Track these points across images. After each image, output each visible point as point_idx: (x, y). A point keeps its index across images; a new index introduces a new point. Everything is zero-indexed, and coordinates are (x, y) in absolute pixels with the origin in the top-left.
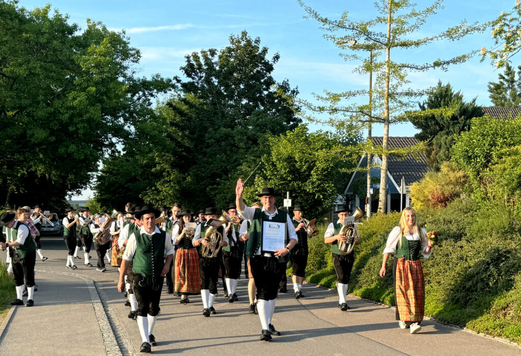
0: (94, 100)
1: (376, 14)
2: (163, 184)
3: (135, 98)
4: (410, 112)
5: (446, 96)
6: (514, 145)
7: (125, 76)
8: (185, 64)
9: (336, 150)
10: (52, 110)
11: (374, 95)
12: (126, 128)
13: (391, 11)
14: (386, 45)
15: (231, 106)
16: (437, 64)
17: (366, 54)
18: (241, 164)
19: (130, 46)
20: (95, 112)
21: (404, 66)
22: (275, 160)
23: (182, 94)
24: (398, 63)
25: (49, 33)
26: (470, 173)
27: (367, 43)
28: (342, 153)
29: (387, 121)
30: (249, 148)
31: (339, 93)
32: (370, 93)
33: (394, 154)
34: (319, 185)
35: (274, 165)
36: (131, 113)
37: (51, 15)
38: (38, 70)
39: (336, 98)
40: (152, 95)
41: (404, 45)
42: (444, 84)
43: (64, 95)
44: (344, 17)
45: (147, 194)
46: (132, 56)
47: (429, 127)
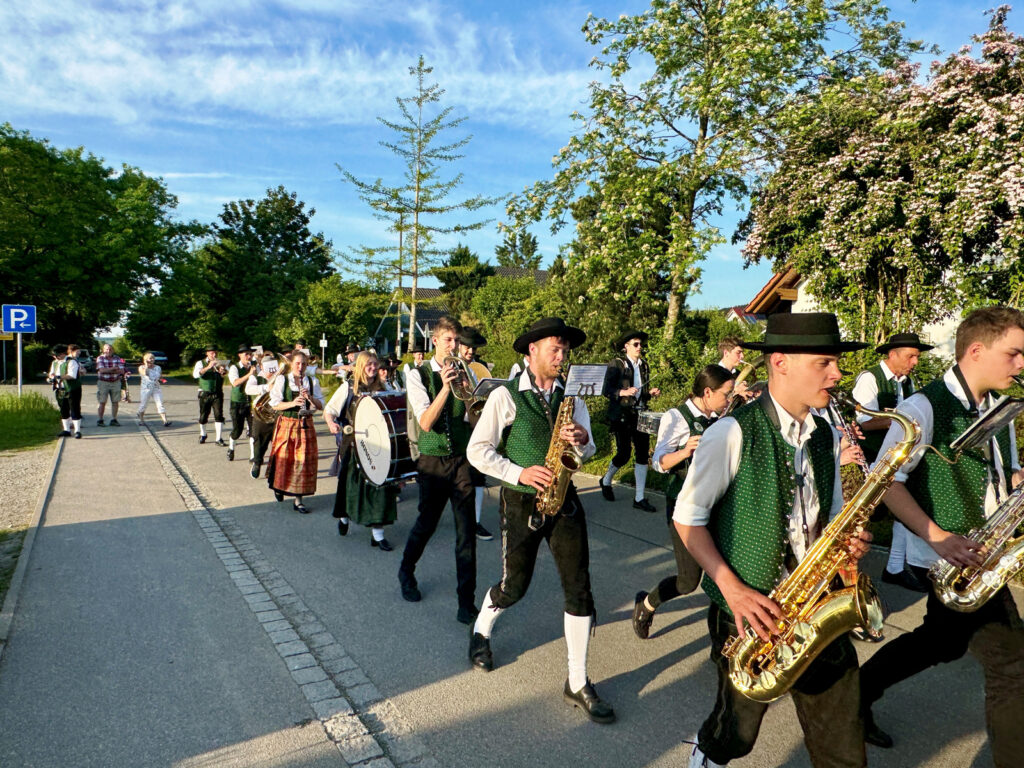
0: (131, 242)
1: (406, 182)
2: (198, 324)
3: (172, 241)
4: (435, 268)
5: (465, 256)
6: (521, 300)
7: (162, 220)
8: (223, 212)
9: (371, 298)
10: (86, 249)
11: (404, 252)
12: (162, 269)
13: (419, 181)
14: (415, 210)
15: (268, 253)
16: (457, 229)
17: (397, 216)
18: (278, 307)
19: (168, 192)
20: (132, 253)
21: (430, 228)
22: (311, 304)
23: (218, 239)
24: (425, 226)
25: (83, 174)
26: (486, 321)
27: (398, 206)
28: (376, 301)
29: (415, 275)
30: (285, 293)
31: (373, 247)
32: (401, 249)
33: (422, 303)
34: (352, 329)
35: (310, 309)
36: (168, 256)
38: (71, 210)
39: (371, 252)
40: (189, 239)
41: (430, 210)
42: (463, 246)
43: (100, 237)
44: (378, 182)
45: (182, 333)
46: (169, 201)
47: (451, 281)
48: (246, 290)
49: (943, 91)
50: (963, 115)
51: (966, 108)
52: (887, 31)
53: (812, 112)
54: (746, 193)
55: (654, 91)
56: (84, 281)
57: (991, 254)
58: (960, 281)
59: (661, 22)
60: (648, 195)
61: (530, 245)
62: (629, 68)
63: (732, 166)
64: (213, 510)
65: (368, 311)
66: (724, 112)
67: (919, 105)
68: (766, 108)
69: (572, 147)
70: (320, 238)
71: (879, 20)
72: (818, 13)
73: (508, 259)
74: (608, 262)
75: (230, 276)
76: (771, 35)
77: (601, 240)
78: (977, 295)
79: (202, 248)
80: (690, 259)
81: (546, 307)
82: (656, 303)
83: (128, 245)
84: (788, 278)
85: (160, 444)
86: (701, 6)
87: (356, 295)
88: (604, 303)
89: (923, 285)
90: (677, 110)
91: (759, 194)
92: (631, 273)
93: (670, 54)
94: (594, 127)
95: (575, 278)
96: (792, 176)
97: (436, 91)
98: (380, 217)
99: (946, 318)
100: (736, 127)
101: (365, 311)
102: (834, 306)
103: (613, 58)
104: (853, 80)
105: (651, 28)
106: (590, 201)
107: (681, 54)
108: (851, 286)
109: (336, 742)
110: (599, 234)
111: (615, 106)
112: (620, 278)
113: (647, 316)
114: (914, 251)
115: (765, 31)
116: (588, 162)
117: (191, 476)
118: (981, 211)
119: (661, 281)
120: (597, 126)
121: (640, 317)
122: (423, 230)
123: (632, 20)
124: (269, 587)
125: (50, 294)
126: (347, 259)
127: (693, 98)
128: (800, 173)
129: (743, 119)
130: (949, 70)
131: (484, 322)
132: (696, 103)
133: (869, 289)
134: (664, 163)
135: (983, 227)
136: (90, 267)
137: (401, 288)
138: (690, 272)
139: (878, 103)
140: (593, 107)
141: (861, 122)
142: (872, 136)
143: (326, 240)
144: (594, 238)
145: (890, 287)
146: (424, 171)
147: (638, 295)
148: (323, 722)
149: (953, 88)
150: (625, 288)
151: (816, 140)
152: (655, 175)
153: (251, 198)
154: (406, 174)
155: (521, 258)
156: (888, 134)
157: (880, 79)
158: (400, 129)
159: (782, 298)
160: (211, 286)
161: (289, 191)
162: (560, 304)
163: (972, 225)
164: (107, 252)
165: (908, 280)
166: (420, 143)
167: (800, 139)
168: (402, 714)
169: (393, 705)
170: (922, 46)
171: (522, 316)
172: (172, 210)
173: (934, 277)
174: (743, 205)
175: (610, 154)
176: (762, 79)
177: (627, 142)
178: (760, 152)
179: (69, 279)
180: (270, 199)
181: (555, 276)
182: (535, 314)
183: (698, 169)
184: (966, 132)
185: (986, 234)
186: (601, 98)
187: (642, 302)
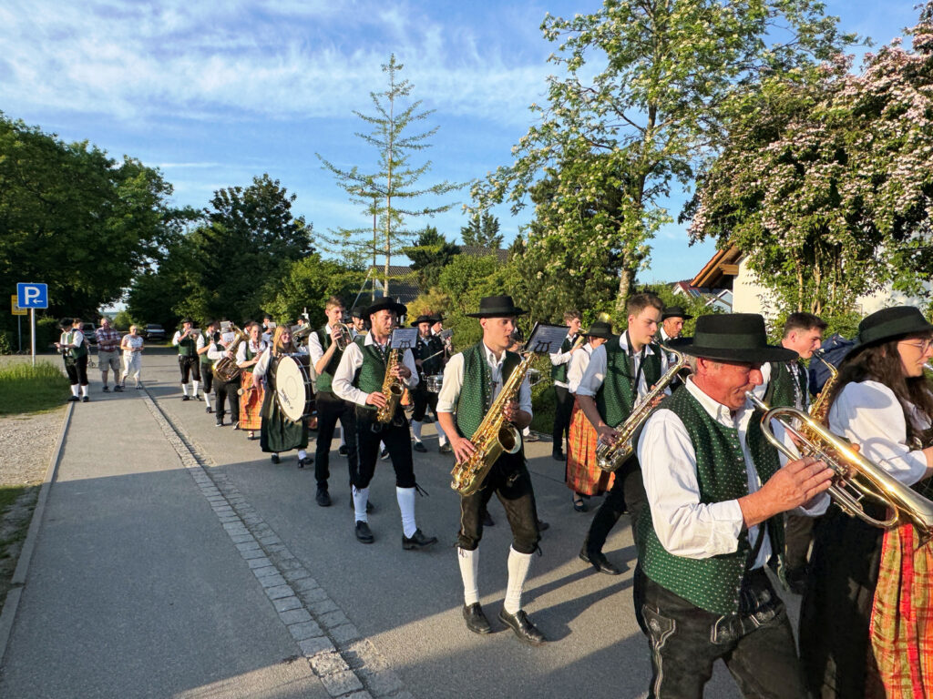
0: (131, 226)
1: (379, 169)
3: (168, 225)
4: (406, 247)
5: (433, 236)
6: (484, 276)
7: (159, 206)
8: (213, 198)
9: (348, 275)
10: (91, 232)
11: (378, 233)
12: (160, 250)
13: (391, 169)
14: (388, 194)
15: (254, 235)
16: (426, 212)
17: (371, 200)
18: (264, 284)
19: (164, 180)
21: (401, 212)
22: (294, 281)
23: (209, 223)
24: (397, 209)
25: (88, 165)
26: (452, 296)
27: (372, 191)
28: (352, 278)
29: (388, 254)
30: (270, 271)
31: (350, 229)
32: (375, 230)
33: (394, 280)
35: (292, 285)
36: (164, 238)
37: (89, 149)
38: (78, 197)
39: (347, 233)
40: (183, 223)
41: (401, 195)
42: (432, 227)
43: (103, 221)
44: (355, 169)
45: (177, 308)
46: (165, 189)
47: (420, 259)
48: (235, 268)
49: (875, 81)
50: (895, 103)
51: (897, 96)
52: (823, 26)
53: (753, 101)
54: (692, 176)
55: (606, 84)
56: (90, 261)
57: (920, 231)
58: (891, 257)
59: (613, 20)
60: (602, 179)
61: (492, 226)
62: (584, 63)
63: (679, 152)
64: (208, 467)
65: (345, 287)
66: (671, 102)
67: (853, 93)
68: (710, 98)
69: (531, 137)
70: (301, 221)
71: (815, 15)
72: (759, 9)
73: (473, 239)
74: (564, 240)
75: (220, 256)
76: (714, 31)
77: (558, 220)
78: (908, 269)
79: (195, 230)
80: (640, 238)
81: (507, 282)
82: (609, 278)
83: (130, 229)
84: (730, 254)
85: (159, 408)
86: (649, 4)
87: (334, 273)
88: (561, 278)
89: (858, 259)
90: (627, 100)
91: (704, 178)
92: (585, 250)
93: (621, 50)
94: (550, 117)
95: (534, 256)
96: (734, 161)
97: (406, 86)
98: (355, 202)
99: (878, 291)
100: (682, 116)
101: (342, 287)
102: (774, 280)
103: (569, 53)
104: (791, 71)
105: (604, 26)
106: (547, 185)
107: (632, 49)
108: (789, 261)
109: (320, 677)
110: (556, 216)
111: (570, 98)
112: (576, 255)
113: (601, 290)
114: (848, 229)
115: (709, 27)
116: (546, 149)
117: (187, 437)
118: (911, 191)
119: (613, 258)
120: (554, 117)
121: (594, 291)
122: (395, 213)
123: (587, 18)
124: (259, 537)
125: (60, 273)
126: (326, 239)
127: (642, 89)
128: (742, 158)
129: (689, 108)
130: (882, 61)
131: (451, 296)
132: (645, 95)
133: (806, 264)
134: (616, 150)
135: (913, 207)
136: (95, 248)
137: (375, 266)
138: (640, 249)
139: (815, 93)
140: (550, 99)
141: (799, 110)
142: (809, 123)
143: (307, 224)
144: (551, 220)
145: (826, 262)
146: (395, 159)
147: (592, 271)
148: (309, 658)
149: (885, 78)
150: (580, 264)
151: (756, 127)
152: (607, 161)
153: (239, 186)
154: (380, 163)
155: (484, 238)
156: (824, 121)
157: (816, 70)
158: (374, 121)
159: (724, 273)
160: (203, 266)
161: (273, 178)
162: (520, 280)
163: (903, 204)
164: (110, 235)
165: (843, 255)
166: (391, 134)
167: (742, 126)
168: (379, 652)
169: (371, 644)
170: (856, 38)
171: (486, 291)
172: (168, 197)
173: (866, 253)
174: (689, 187)
175: (566, 143)
176: (707, 72)
177: (582, 130)
178: (705, 139)
179: (76, 260)
180: (256, 186)
181: (516, 254)
182: (498, 289)
183: (647, 155)
184: (897, 118)
185: (915, 212)
186: (558, 91)
187: (595, 277)
